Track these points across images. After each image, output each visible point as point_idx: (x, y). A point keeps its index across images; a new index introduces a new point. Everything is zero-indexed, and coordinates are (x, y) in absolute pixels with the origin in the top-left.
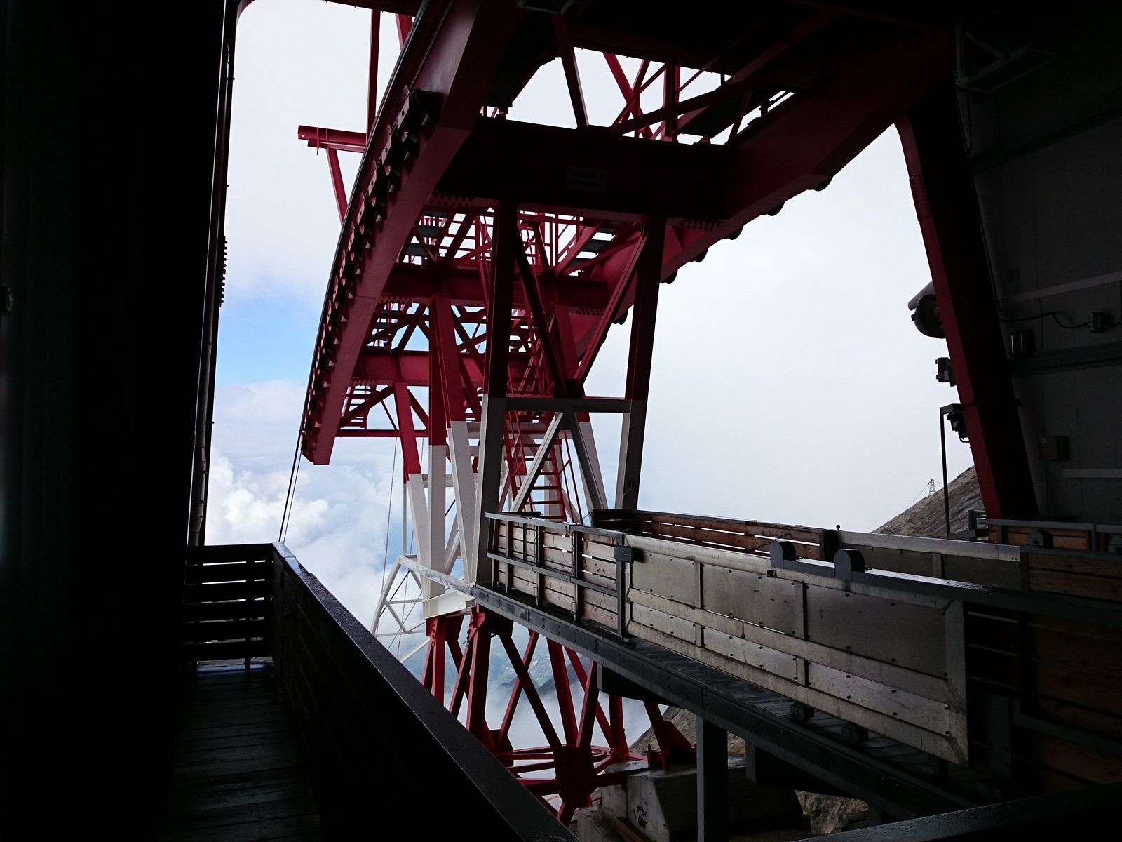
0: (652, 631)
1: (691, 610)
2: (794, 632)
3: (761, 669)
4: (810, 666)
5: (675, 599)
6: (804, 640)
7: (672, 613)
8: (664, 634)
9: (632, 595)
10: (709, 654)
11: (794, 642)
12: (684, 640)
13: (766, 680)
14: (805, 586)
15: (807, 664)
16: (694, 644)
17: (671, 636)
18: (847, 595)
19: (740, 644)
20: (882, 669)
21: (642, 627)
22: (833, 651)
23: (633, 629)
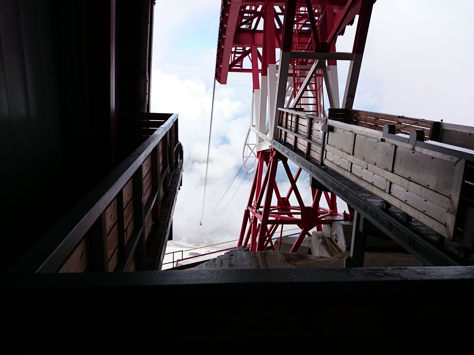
0: (332, 163)
1: (348, 155)
2: (388, 168)
3: (372, 184)
4: (392, 184)
5: (343, 150)
6: (391, 172)
7: (341, 156)
8: (337, 165)
9: (327, 147)
10: (352, 175)
11: (387, 173)
12: (344, 169)
13: (373, 189)
14: (396, 147)
15: (391, 183)
16: (347, 170)
17: (339, 166)
18: (413, 152)
19: (365, 172)
20: (422, 189)
21: (329, 162)
22: (403, 179)
23: (326, 162)
